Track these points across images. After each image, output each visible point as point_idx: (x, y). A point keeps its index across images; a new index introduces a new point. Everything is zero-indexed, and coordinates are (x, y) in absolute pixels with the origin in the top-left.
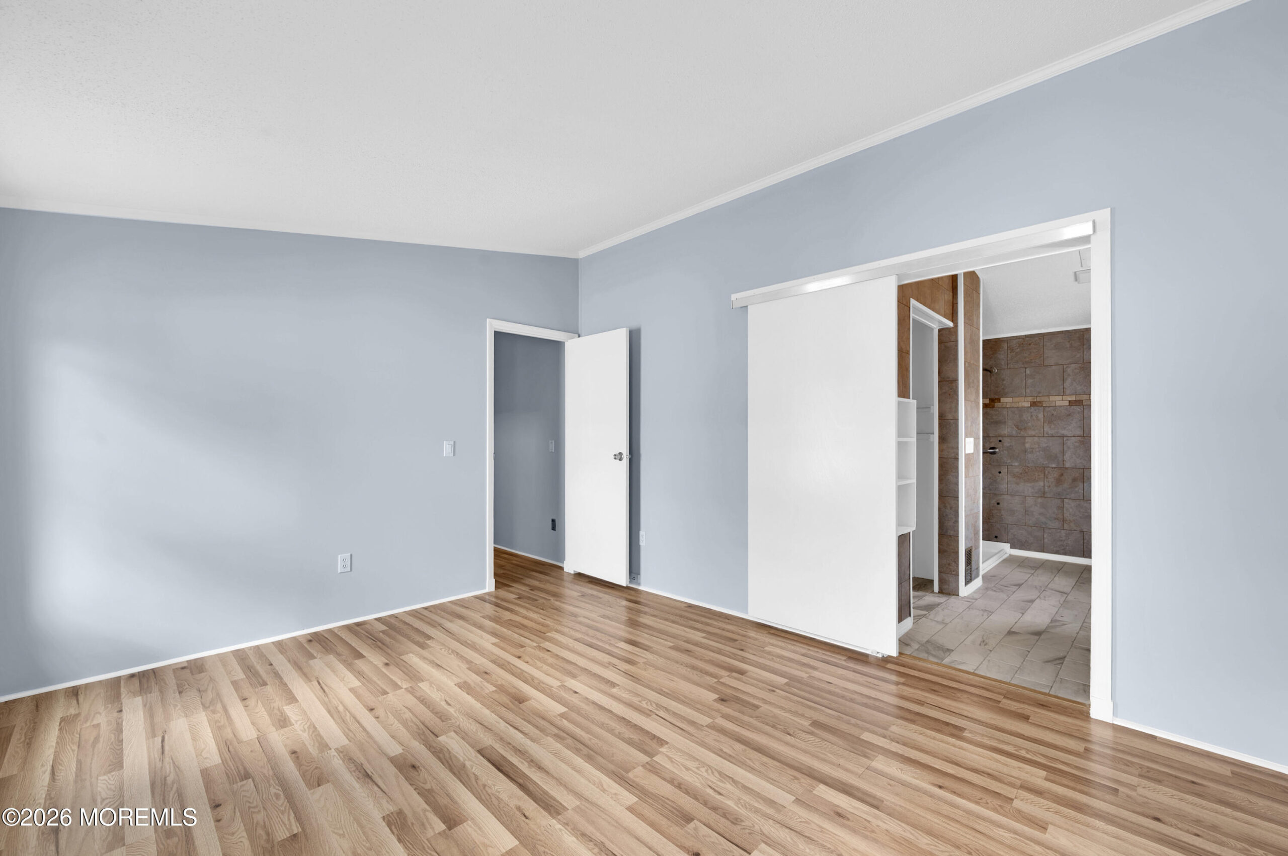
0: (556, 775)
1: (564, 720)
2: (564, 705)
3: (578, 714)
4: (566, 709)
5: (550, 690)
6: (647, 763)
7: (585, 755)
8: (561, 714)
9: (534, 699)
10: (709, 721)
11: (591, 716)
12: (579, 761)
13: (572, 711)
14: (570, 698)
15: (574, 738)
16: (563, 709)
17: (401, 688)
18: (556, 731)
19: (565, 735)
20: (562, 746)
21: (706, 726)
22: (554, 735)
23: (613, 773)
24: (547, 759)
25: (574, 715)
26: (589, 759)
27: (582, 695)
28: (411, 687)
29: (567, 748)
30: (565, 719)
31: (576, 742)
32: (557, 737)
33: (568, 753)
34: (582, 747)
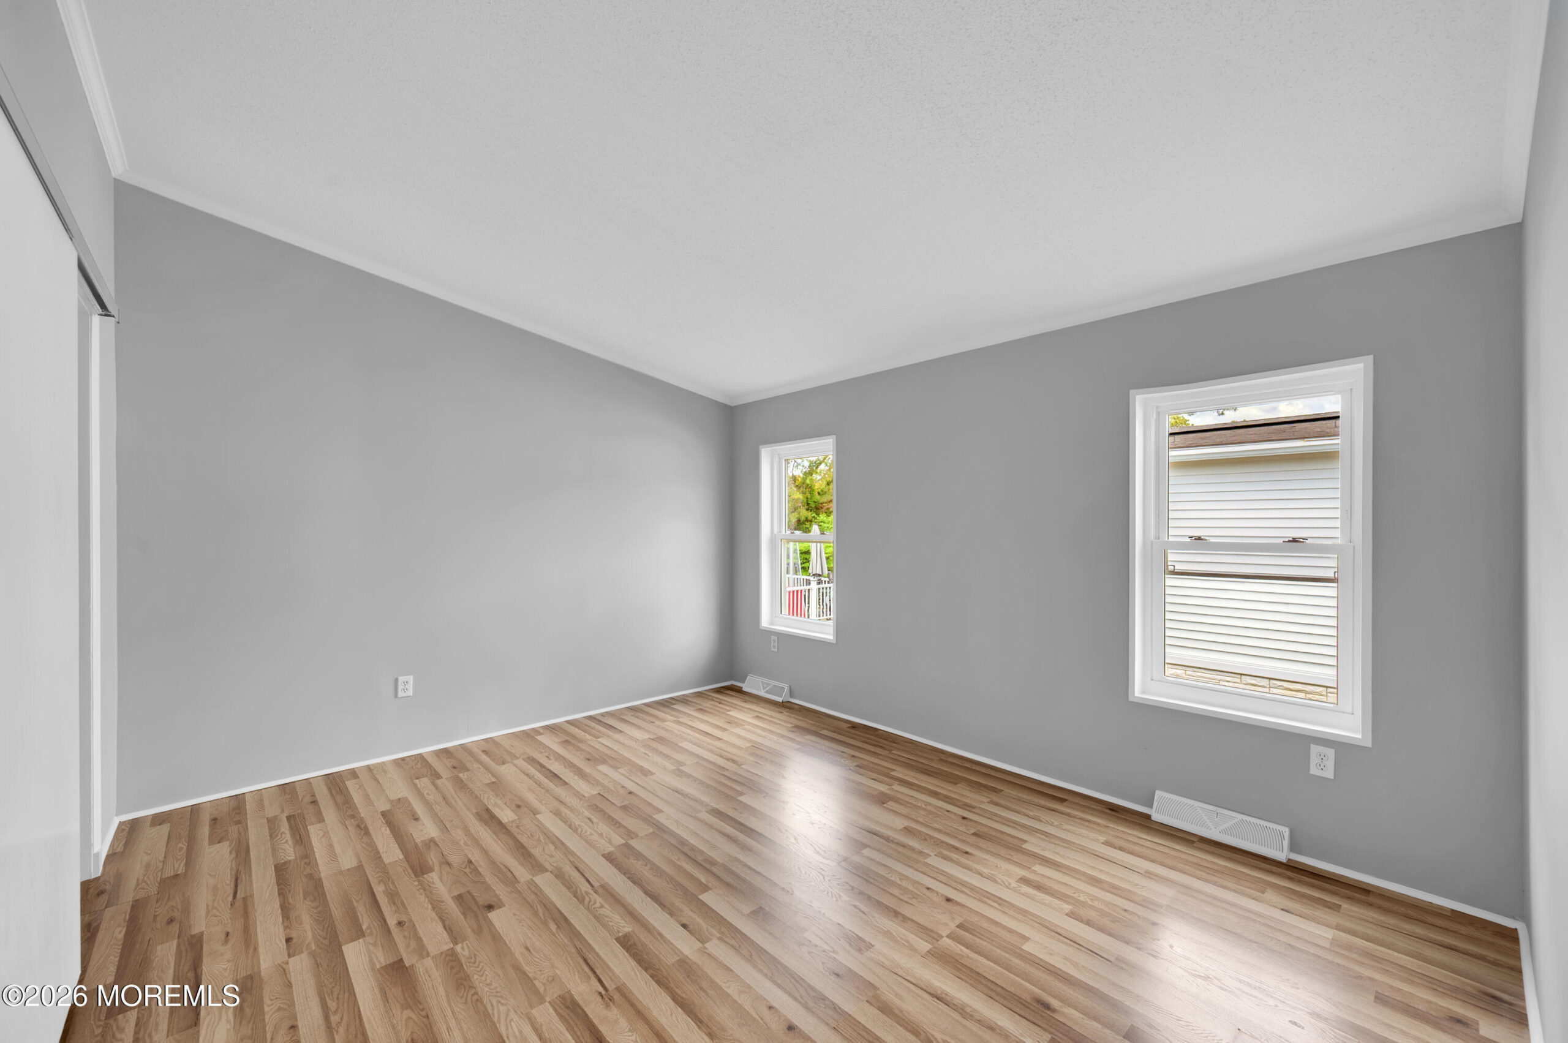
0: (714, 831)
1: (704, 882)
2: (704, 904)
3: (687, 889)
4: (701, 897)
5: (722, 933)
6: (632, 838)
7: (687, 845)
8: (708, 891)
9: (743, 915)
10: (539, 880)
11: (672, 886)
12: (693, 841)
13: (693, 894)
14: (695, 916)
15: (695, 861)
16: (705, 897)
17: (947, 936)
18: (714, 869)
19: (704, 864)
20: (708, 853)
21: (547, 871)
22: (716, 865)
23: (665, 832)
24: (722, 842)
25: (692, 888)
26: (684, 842)
27: (677, 920)
28: (938, 941)
29: (703, 852)
30: (702, 883)
31: (692, 856)
32: (713, 862)
33: (703, 848)
34: (689, 853)
